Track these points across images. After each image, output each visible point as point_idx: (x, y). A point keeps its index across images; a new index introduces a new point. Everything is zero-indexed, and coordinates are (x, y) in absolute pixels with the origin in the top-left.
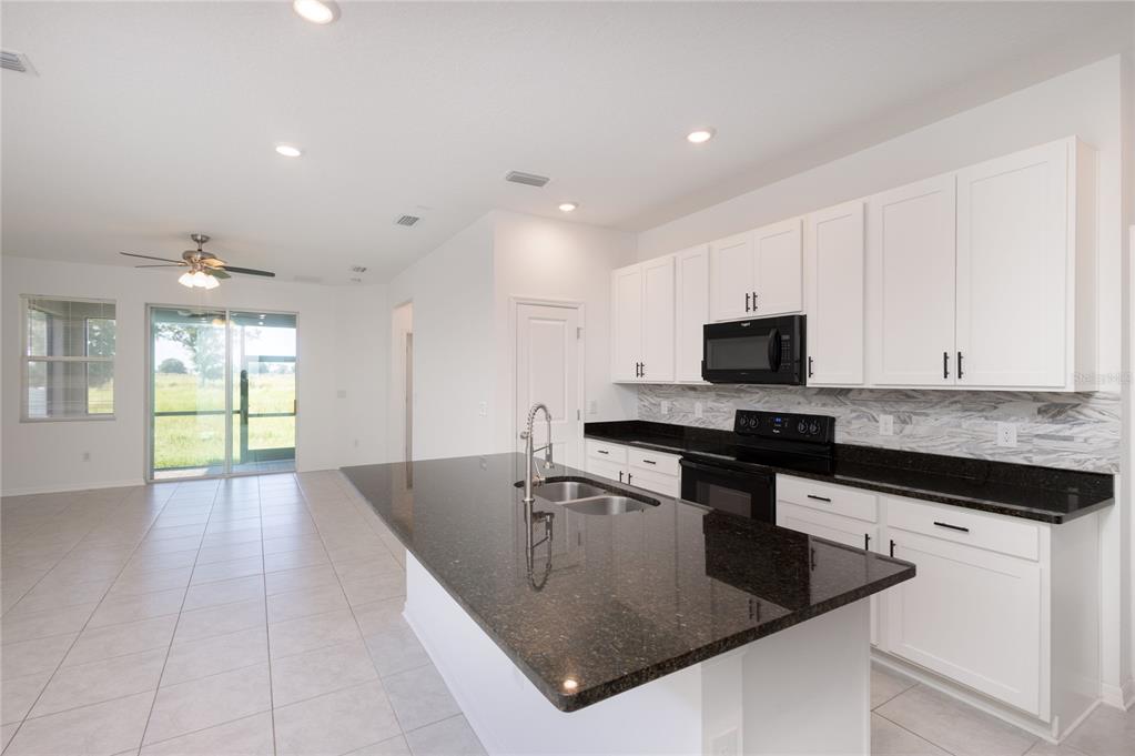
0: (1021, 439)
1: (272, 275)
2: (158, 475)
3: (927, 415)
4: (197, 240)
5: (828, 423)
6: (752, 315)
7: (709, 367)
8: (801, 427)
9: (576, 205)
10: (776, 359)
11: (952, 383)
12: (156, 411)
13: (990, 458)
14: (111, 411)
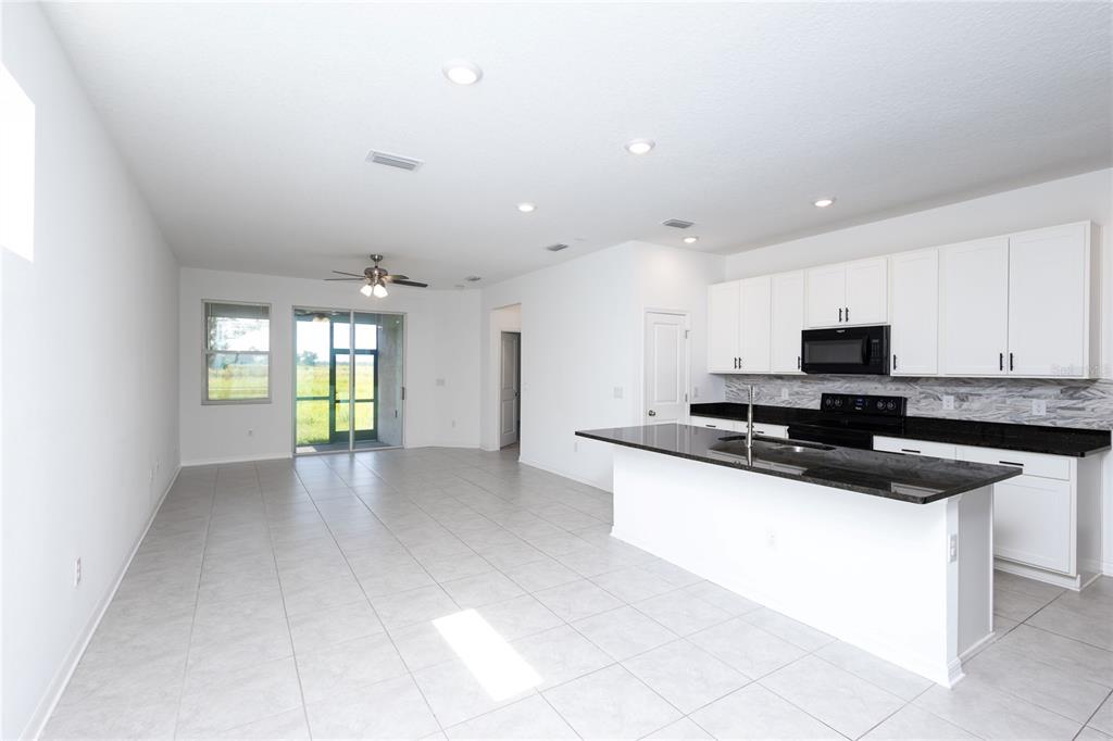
0: (1049, 410)
1: (425, 286)
2: (300, 450)
3: (980, 395)
4: (375, 260)
5: (900, 402)
6: (844, 324)
7: (806, 362)
8: (880, 405)
9: (697, 238)
10: (867, 356)
11: (1006, 373)
12: (298, 396)
13: (1027, 423)
14: (266, 396)
